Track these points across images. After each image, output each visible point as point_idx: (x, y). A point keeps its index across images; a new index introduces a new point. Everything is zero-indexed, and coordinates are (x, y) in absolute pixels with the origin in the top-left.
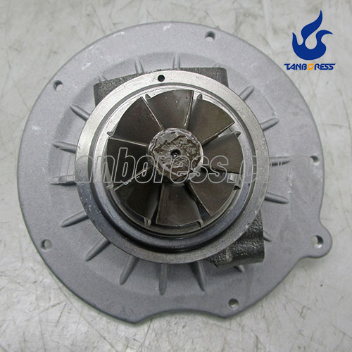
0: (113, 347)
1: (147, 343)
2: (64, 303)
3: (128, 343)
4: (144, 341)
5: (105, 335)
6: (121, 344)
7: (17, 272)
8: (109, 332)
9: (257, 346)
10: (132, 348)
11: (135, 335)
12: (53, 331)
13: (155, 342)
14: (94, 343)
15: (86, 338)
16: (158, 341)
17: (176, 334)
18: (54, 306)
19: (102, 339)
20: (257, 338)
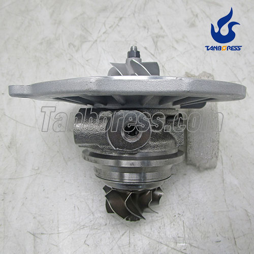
0: (168, 246)
1: (187, 236)
3: (176, 240)
4: (185, 235)
5: (161, 240)
6: (172, 243)
7: (93, 222)
8: (162, 238)
9: (248, 215)
11: (178, 234)
12: (129, 250)
13: (191, 234)
14: (156, 248)
15: (150, 246)
16: (192, 233)
17: (201, 225)
18: (123, 235)
19: (160, 244)
20: (245, 210)
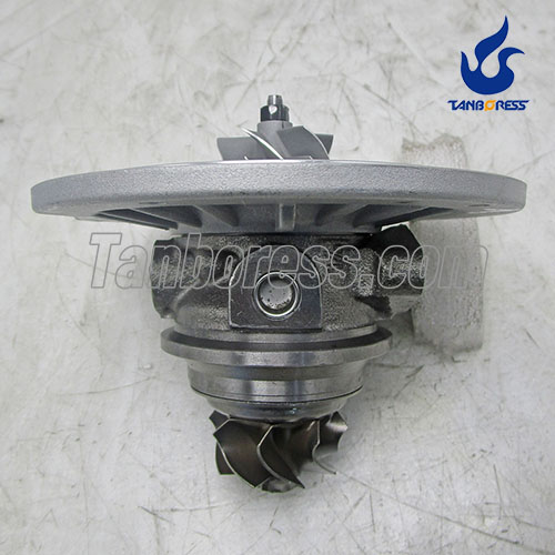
2: (367, 496)
10: (490, 517)
